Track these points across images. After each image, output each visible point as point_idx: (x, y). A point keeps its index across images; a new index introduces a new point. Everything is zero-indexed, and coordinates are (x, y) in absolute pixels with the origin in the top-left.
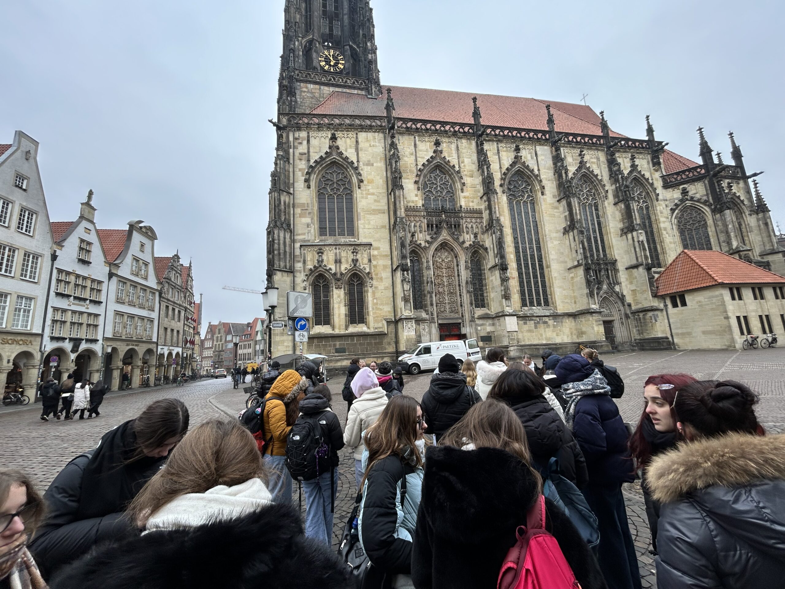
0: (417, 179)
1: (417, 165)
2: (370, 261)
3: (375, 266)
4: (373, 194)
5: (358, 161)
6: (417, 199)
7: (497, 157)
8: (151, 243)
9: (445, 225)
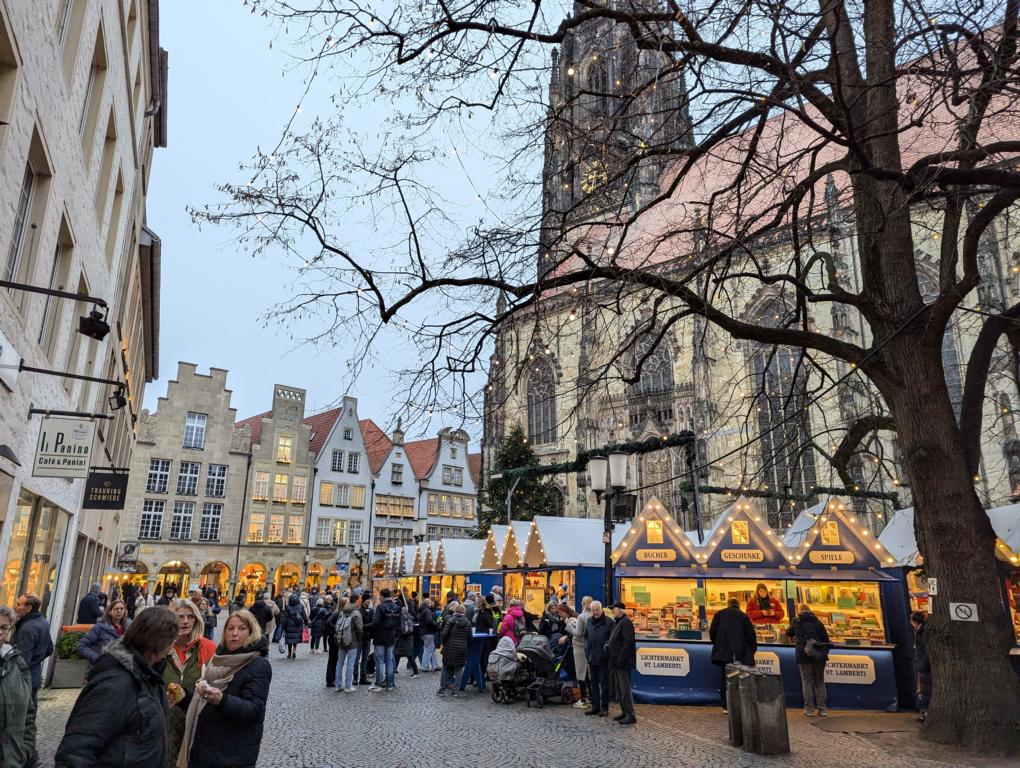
0: (618, 357)
1: (620, 337)
5: (559, 352)
6: (617, 383)
8: (463, 445)
9: (649, 414)
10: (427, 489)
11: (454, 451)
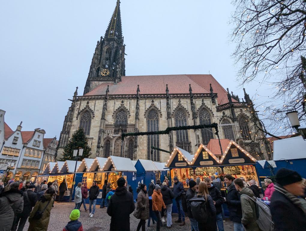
0: (113, 115)
1: (114, 110)
2: (92, 144)
3: (93, 146)
4: (97, 121)
5: (94, 110)
6: (112, 121)
7: (144, 105)
8: (43, 135)
9: (120, 131)
10: (26, 147)
11: (39, 136)
